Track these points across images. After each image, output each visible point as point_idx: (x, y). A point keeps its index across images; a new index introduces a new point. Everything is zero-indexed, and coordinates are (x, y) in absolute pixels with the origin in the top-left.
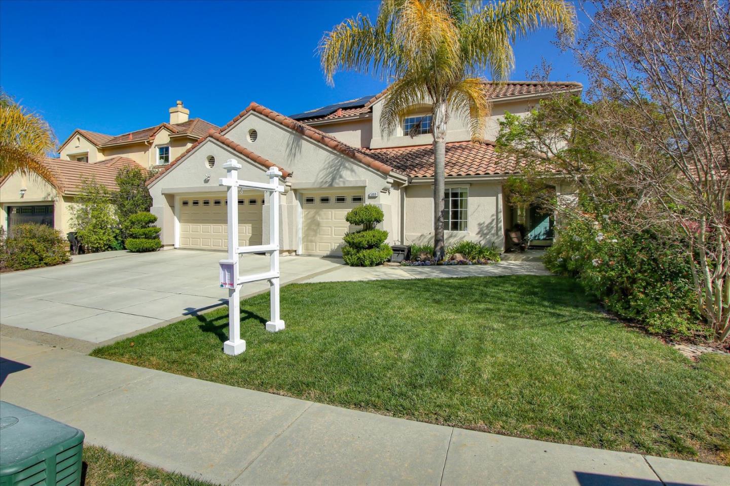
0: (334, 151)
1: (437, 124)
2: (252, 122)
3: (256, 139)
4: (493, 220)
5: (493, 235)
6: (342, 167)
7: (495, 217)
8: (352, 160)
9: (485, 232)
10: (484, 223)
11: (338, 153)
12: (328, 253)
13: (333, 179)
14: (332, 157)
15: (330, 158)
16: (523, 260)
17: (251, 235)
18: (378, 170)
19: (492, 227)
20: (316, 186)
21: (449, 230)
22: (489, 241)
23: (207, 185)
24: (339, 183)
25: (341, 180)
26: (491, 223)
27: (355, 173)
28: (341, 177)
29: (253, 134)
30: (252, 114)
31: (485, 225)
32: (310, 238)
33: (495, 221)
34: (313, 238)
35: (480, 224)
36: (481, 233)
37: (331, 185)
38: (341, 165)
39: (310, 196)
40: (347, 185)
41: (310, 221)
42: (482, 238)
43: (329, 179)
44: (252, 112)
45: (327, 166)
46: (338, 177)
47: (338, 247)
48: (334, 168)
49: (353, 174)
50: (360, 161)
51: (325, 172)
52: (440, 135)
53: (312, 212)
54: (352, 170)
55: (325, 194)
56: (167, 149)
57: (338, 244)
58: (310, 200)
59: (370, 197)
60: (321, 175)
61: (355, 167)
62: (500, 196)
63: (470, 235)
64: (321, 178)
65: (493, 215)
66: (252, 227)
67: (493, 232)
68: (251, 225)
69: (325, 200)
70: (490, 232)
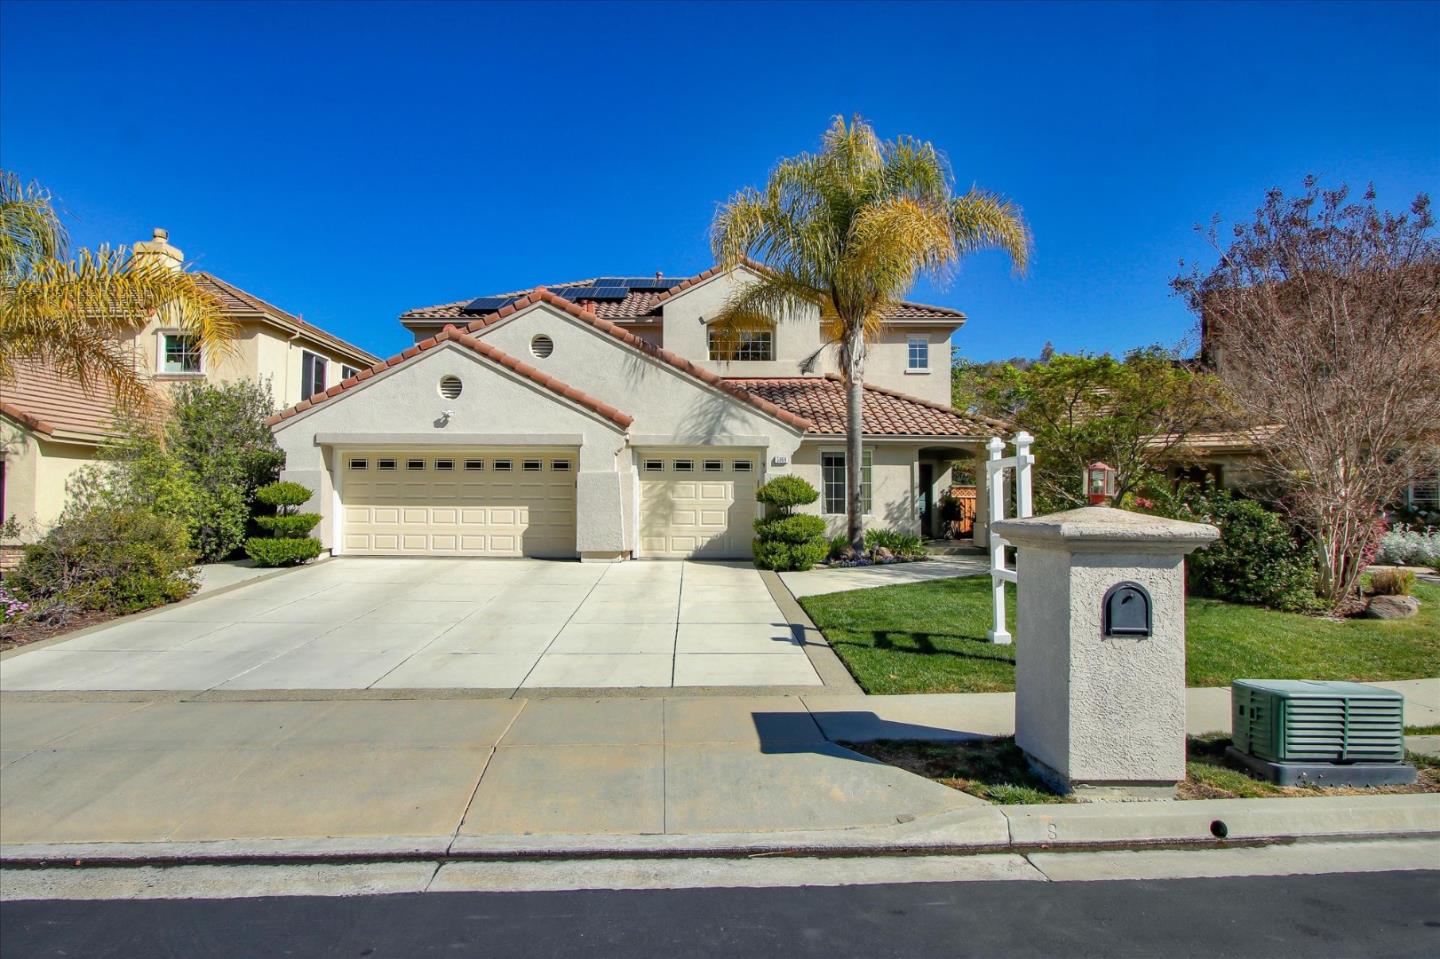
0: (711, 388)
1: (855, 357)
2: (539, 320)
3: (550, 353)
4: (907, 498)
5: (907, 519)
6: (724, 415)
7: (909, 494)
8: (744, 404)
9: (896, 515)
10: (893, 503)
11: (720, 392)
12: (691, 553)
13: (710, 432)
14: (707, 396)
15: (702, 399)
16: (946, 554)
17: (527, 525)
18: (789, 423)
19: (905, 509)
20: (677, 442)
21: (844, 513)
22: (903, 529)
23: (440, 431)
24: (721, 439)
25: (724, 434)
26: (903, 503)
27: (750, 425)
28: (724, 429)
29: (544, 345)
30: (541, 307)
31: (897, 504)
32: (655, 530)
33: (909, 499)
34: (663, 530)
35: (888, 505)
36: (889, 516)
37: (707, 442)
38: (722, 412)
39: (654, 458)
40: (736, 444)
41: (654, 500)
42: (892, 524)
43: (701, 433)
44: (541, 303)
45: (696, 412)
46: (718, 429)
47: (709, 542)
48: (710, 416)
49: (746, 425)
50: (759, 407)
51: (694, 422)
52: (859, 374)
53: (661, 485)
54: (744, 420)
55: (684, 456)
56: (194, 341)
57: (709, 539)
58: (654, 466)
59: (774, 464)
60: (687, 425)
61: (748, 415)
62: (916, 464)
63: (875, 521)
64: (687, 431)
65: (906, 492)
66: (530, 512)
67: (906, 516)
68: (527, 508)
69: (683, 466)
70: (902, 515)
